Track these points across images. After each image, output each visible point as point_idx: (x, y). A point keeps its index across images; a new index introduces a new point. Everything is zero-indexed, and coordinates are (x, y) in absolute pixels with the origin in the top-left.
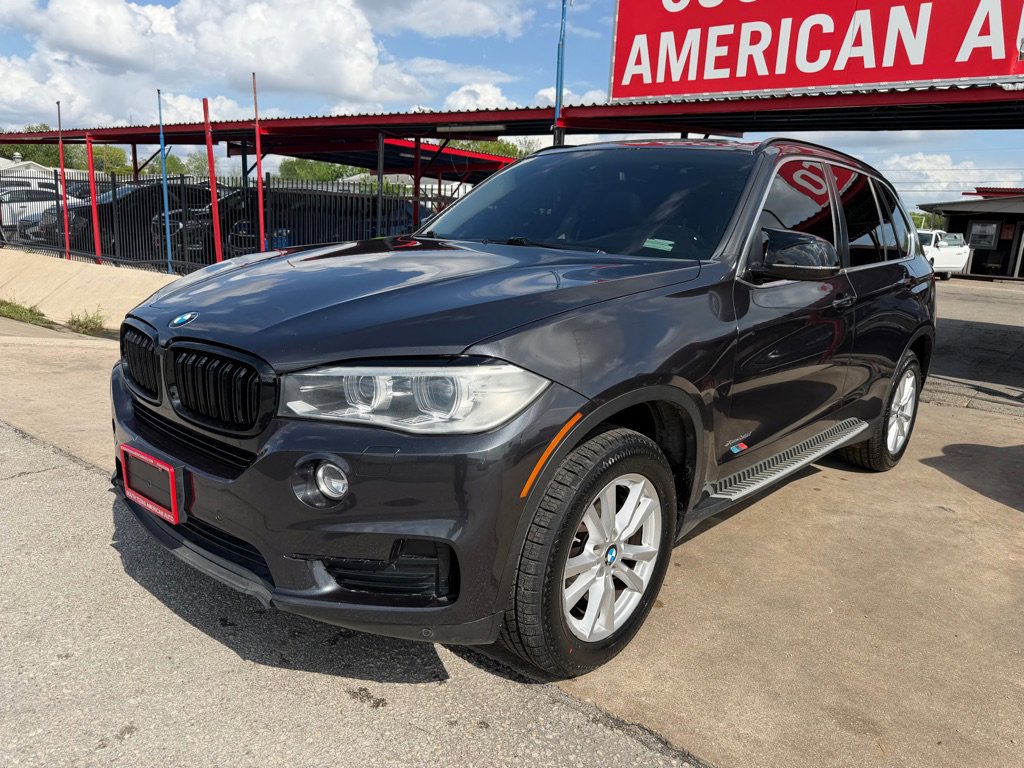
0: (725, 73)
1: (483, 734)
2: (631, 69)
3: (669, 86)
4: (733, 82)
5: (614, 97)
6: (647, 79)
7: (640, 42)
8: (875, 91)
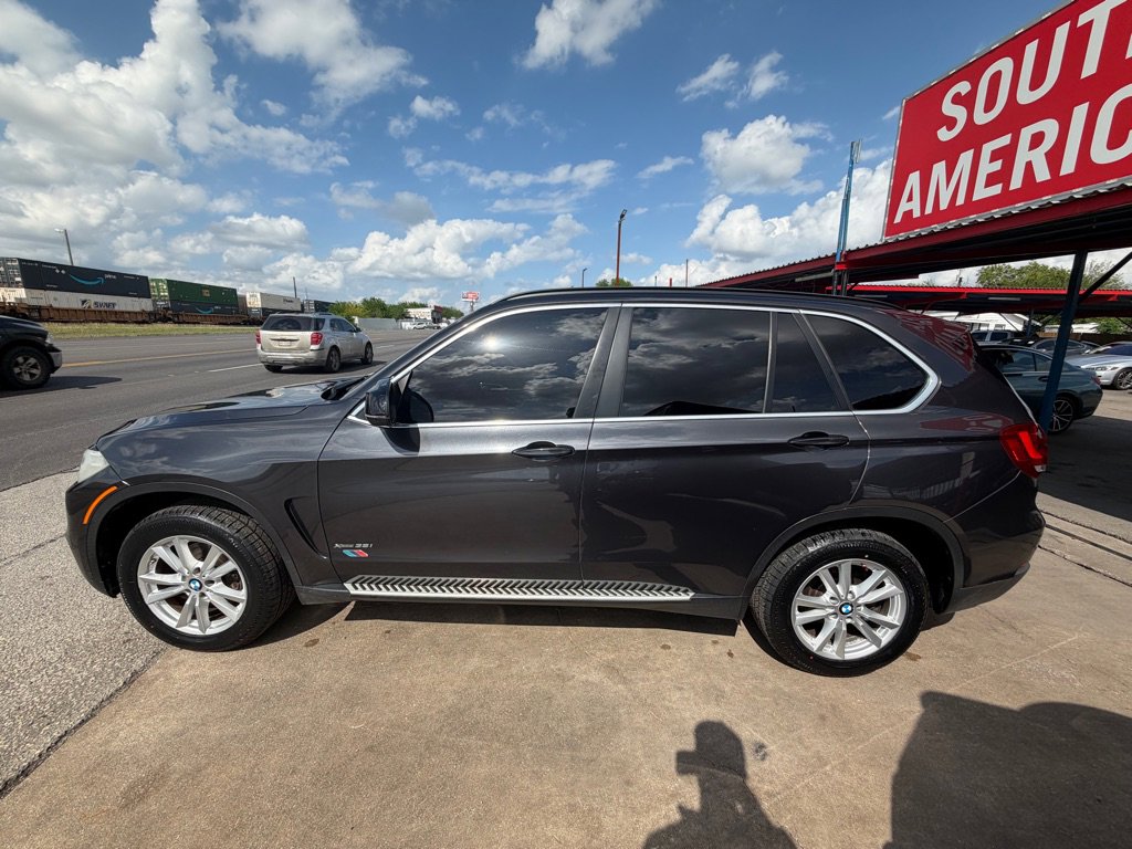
0: (997, 189)
2: (904, 207)
3: (938, 215)
4: (1007, 197)
5: (886, 236)
6: (916, 214)
7: (914, 179)
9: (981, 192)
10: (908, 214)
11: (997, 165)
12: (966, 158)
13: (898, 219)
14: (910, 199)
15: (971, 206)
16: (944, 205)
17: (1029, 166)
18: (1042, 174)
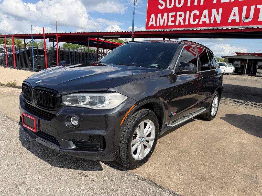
0: (173, 24)
1: (111, 183)
2: (151, 23)
3: (160, 27)
4: (175, 26)
5: (146, 29)
6: (155, 25)
7: (153, 16)
8: (209, 29)
9: (170, 24)
10: (152, 25)
11: (173, 19)
12: (166, 15)
13: (149, 25)
14: (152, 21)
15: (168, 26)
16: (162, 25)
17: (179, 21)
18: (182, 23)
